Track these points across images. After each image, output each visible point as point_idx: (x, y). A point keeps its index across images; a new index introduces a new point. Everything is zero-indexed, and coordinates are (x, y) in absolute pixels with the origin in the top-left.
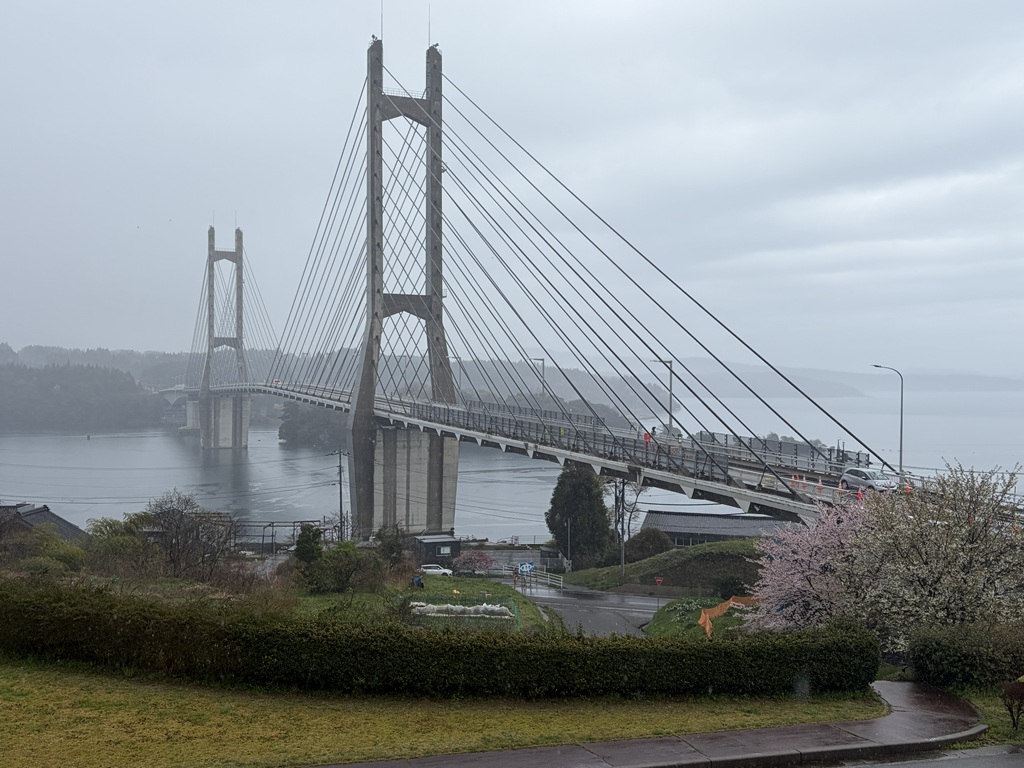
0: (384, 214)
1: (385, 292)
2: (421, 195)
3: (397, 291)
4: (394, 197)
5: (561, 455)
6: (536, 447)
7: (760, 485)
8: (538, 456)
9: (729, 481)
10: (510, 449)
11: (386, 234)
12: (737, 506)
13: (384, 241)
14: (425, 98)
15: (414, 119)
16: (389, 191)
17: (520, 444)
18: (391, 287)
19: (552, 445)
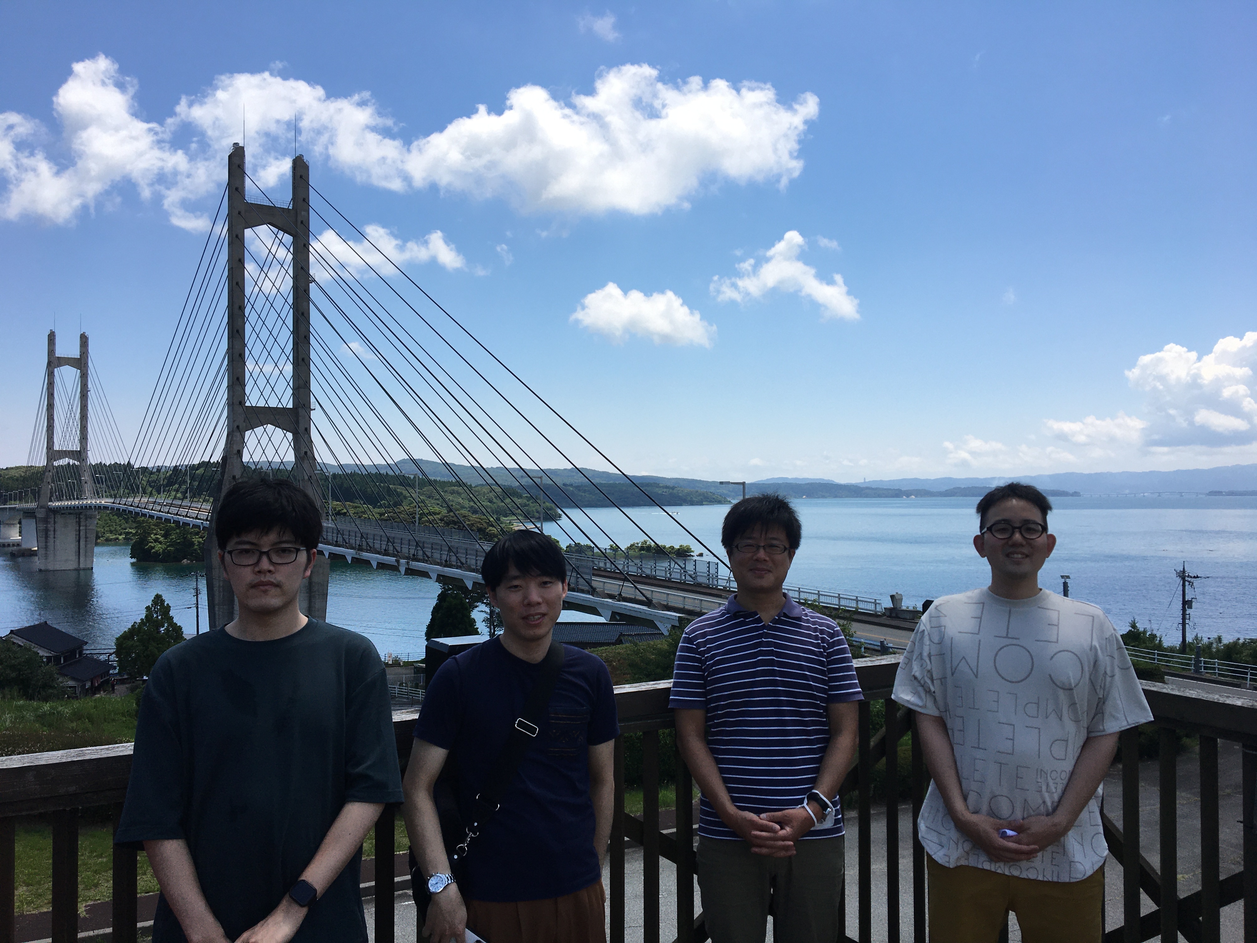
0: (247, 326)
1: (248, 404)
2: (287, 307)
3: (262, 404)
4: (258, 307)
5: (433, 571)
6: (408, 563)
7: (620, 595)
8: (411, 572)
9: (593, 591)
10: (382, 566)
11: (250, 345)
12: (599, 615)
13: (247, 352)
14: (291, 208)
15: (280, 229)
16: (252, 301)
17: (391, 560)
18: (254, 399)
19: (423, 561)
